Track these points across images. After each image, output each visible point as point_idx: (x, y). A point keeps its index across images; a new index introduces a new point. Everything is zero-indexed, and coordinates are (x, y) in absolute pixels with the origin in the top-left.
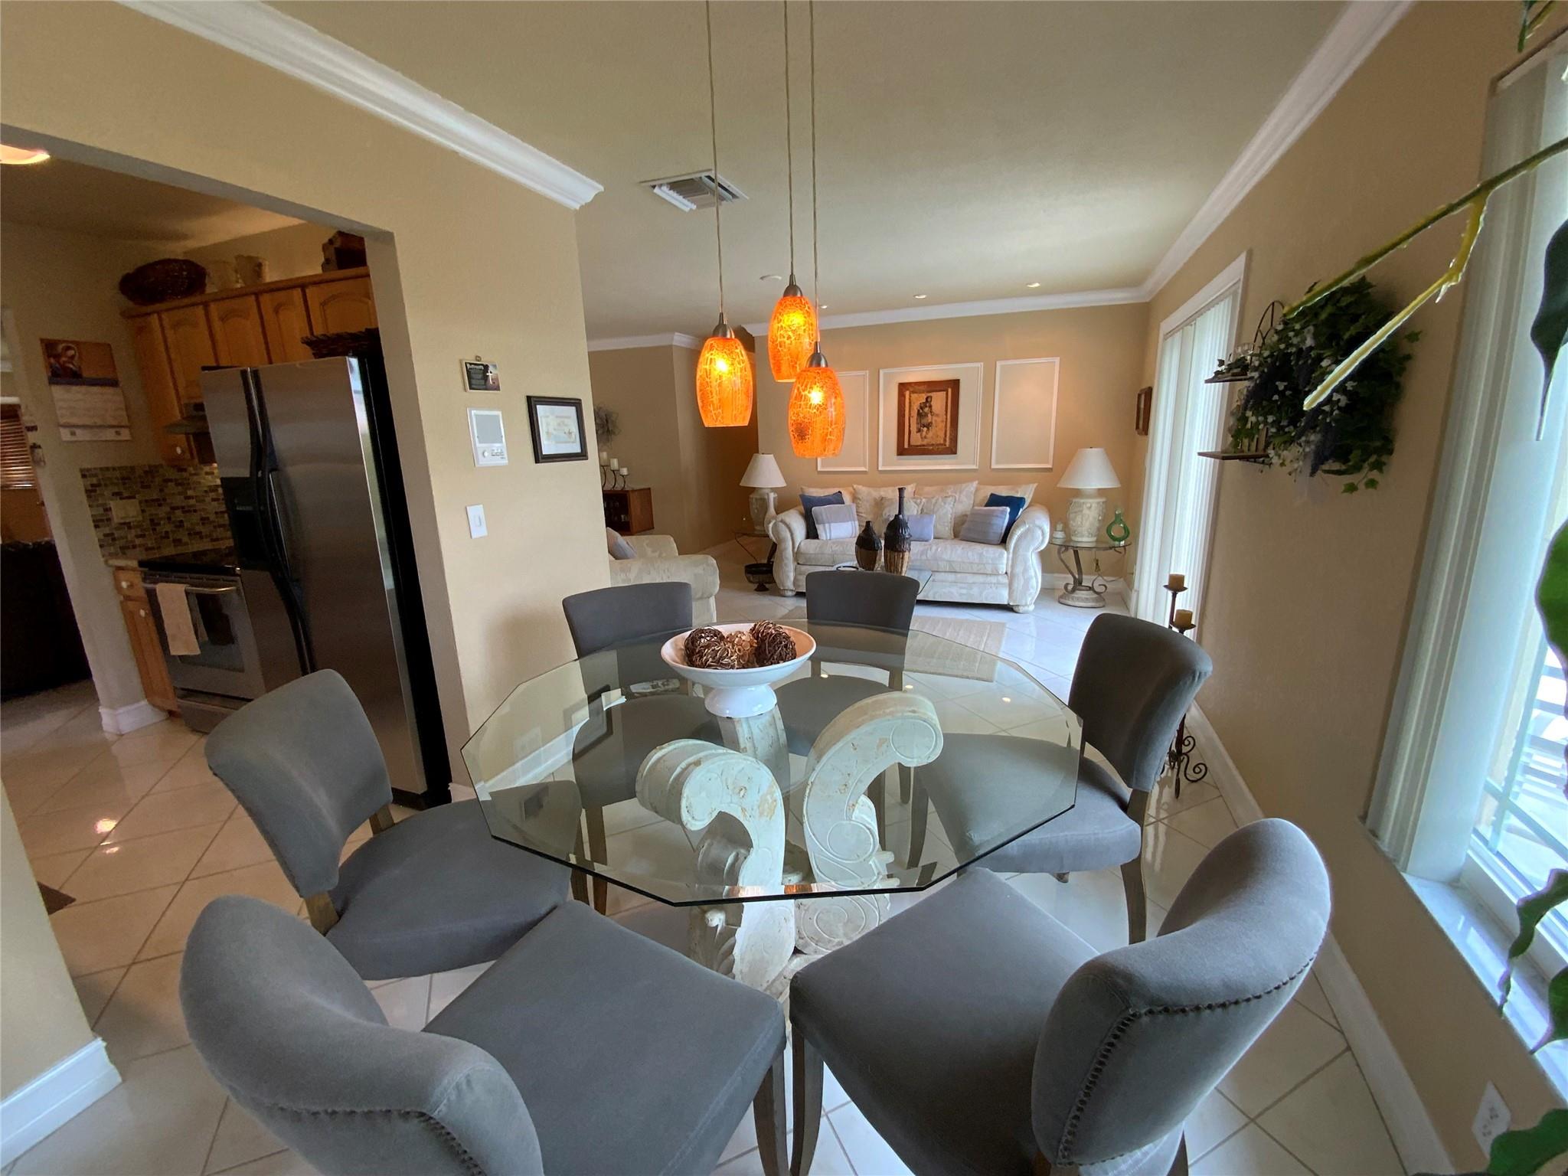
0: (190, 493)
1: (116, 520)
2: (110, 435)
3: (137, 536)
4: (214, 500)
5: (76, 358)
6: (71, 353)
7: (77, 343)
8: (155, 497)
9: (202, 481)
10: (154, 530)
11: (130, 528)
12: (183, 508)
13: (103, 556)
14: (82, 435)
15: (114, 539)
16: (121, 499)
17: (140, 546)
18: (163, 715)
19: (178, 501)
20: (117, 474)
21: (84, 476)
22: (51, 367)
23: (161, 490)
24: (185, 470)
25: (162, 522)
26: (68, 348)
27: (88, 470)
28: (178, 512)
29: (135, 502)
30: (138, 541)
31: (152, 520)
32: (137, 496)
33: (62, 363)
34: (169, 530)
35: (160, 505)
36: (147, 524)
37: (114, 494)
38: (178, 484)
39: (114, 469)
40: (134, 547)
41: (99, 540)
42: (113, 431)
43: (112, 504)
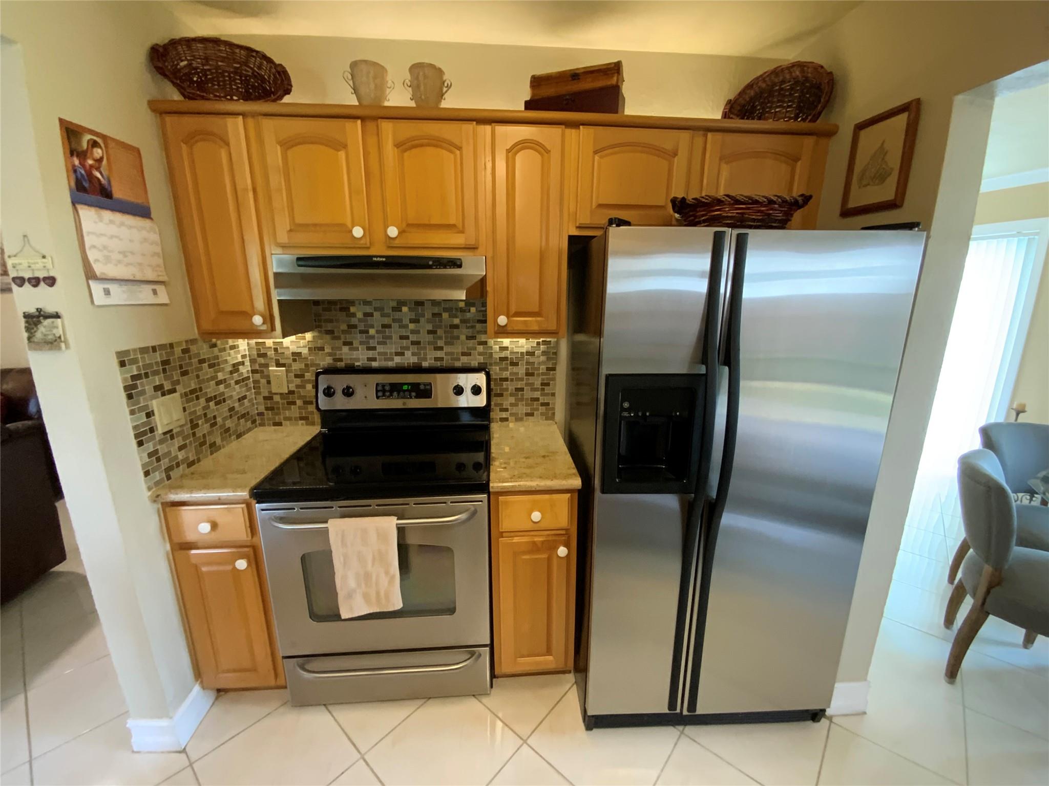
0: (220, 376)
1: (160, 430)
2: (145, 295)
3: (181, 448)
4: (237, 382)
5: (105, 162)
6: (98, 152)
7: (104, 137)
8: (193, 386)
9: (228, 358)
10: (194, 434)
11: (172, 437)
12: (215, 397)
13: (149, 489)
14: (119, 295)
15: (158, 460)
16: (163, 394)
17: (183, 461)
18: (212, 695)
19: (211, 389)
20: (158, 357)
21: (122, 364)
22: (75, 171)
23: (198, 376)
24: (215, 345)
25: (200, 422)
26: (95, 144)
27: (127, 353)
28: (212, 404)
29: (176, 395)
30: (181, 455)
31: (191, 421)
32: (177, 387)
33: (88, 167)
34: (205, 432)
35: (198, 398)
36: (187, 429)
37: (158, 388)
38: (210, 366)
39: (154, 349)
40: (178, 465)
41: (144, 466)
42: (148, 288)
43: (155, 404)
